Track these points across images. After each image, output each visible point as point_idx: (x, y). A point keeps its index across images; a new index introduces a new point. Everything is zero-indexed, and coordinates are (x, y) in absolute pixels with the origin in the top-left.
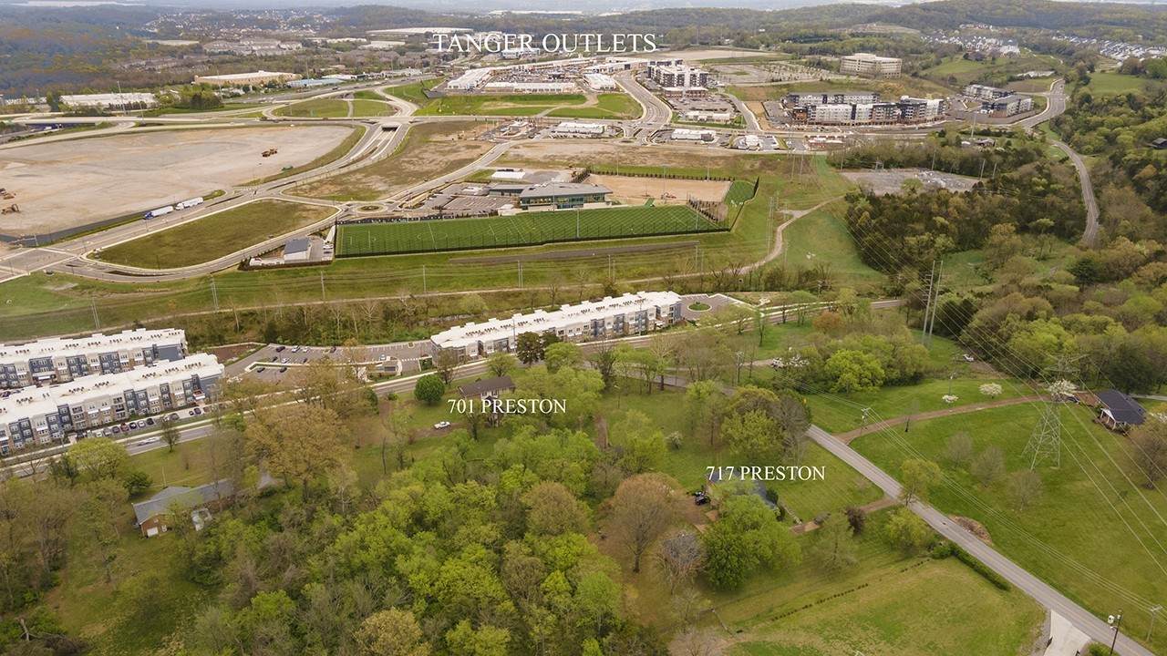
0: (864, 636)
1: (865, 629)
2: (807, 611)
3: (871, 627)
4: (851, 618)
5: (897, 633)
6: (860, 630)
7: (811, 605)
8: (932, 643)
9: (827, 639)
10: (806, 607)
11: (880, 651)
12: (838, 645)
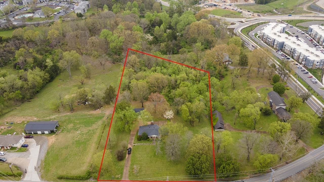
0: (83, 137)
1: (85, 139)
2: (102, 132)
3: (84, 140)
4: (91, 139)
5: (77, 144)
6: (85, 138)
7: (102, 133)
8: (67, 149)
9: (90, 130)
10: (103, 132)
11: (77, 138)
12: (86, 131)
